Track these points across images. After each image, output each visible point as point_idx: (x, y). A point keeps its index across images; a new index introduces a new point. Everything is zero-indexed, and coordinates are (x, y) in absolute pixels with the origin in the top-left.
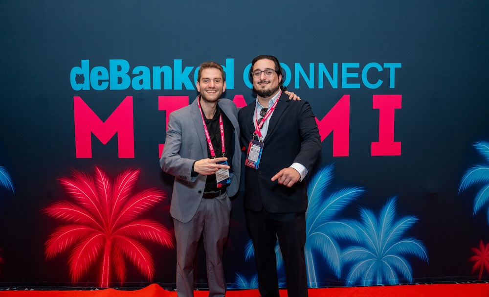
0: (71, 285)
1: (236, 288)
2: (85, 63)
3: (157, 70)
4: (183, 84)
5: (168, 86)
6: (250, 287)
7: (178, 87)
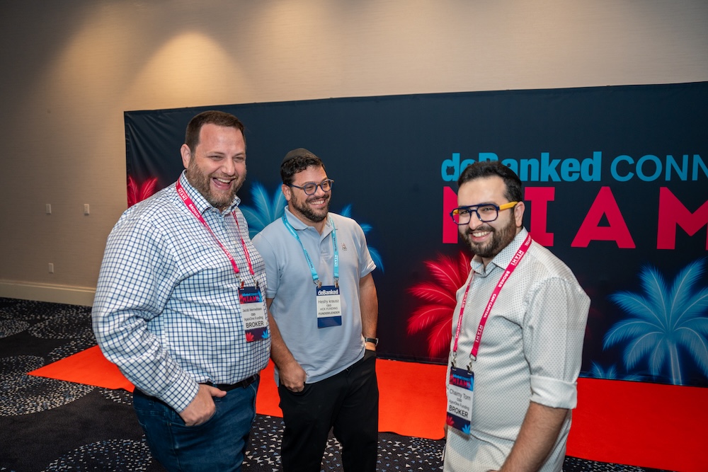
0: (429, 360)
1: (591, 376)
2: (456, 156)
3: (524, 163)
4: (550, 176)
5: (535, 178)
6: (606, 376)
7: (545, 179)
